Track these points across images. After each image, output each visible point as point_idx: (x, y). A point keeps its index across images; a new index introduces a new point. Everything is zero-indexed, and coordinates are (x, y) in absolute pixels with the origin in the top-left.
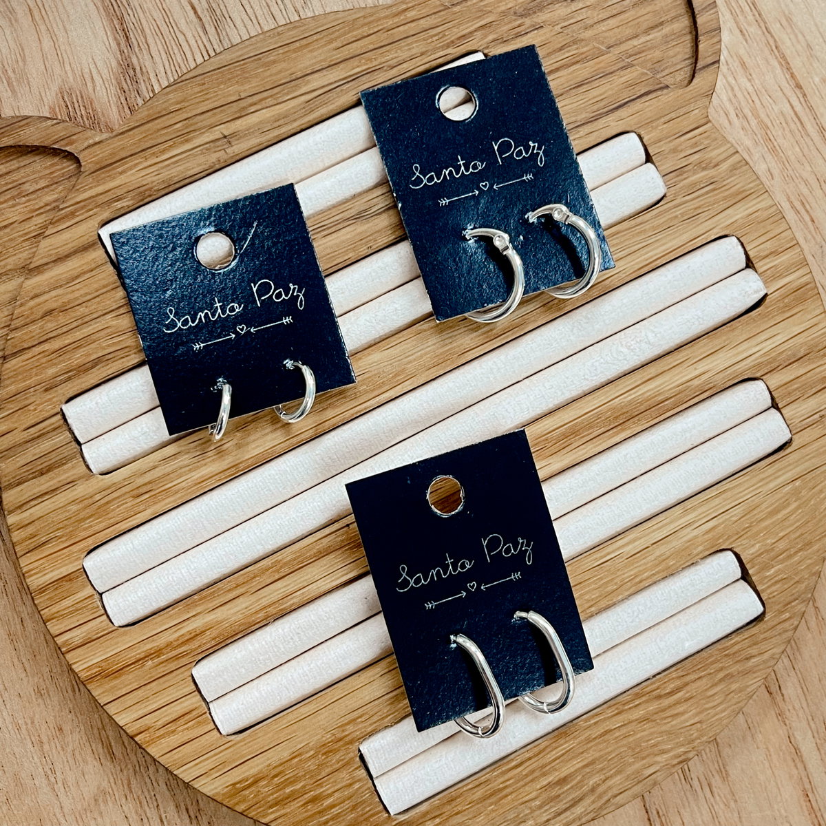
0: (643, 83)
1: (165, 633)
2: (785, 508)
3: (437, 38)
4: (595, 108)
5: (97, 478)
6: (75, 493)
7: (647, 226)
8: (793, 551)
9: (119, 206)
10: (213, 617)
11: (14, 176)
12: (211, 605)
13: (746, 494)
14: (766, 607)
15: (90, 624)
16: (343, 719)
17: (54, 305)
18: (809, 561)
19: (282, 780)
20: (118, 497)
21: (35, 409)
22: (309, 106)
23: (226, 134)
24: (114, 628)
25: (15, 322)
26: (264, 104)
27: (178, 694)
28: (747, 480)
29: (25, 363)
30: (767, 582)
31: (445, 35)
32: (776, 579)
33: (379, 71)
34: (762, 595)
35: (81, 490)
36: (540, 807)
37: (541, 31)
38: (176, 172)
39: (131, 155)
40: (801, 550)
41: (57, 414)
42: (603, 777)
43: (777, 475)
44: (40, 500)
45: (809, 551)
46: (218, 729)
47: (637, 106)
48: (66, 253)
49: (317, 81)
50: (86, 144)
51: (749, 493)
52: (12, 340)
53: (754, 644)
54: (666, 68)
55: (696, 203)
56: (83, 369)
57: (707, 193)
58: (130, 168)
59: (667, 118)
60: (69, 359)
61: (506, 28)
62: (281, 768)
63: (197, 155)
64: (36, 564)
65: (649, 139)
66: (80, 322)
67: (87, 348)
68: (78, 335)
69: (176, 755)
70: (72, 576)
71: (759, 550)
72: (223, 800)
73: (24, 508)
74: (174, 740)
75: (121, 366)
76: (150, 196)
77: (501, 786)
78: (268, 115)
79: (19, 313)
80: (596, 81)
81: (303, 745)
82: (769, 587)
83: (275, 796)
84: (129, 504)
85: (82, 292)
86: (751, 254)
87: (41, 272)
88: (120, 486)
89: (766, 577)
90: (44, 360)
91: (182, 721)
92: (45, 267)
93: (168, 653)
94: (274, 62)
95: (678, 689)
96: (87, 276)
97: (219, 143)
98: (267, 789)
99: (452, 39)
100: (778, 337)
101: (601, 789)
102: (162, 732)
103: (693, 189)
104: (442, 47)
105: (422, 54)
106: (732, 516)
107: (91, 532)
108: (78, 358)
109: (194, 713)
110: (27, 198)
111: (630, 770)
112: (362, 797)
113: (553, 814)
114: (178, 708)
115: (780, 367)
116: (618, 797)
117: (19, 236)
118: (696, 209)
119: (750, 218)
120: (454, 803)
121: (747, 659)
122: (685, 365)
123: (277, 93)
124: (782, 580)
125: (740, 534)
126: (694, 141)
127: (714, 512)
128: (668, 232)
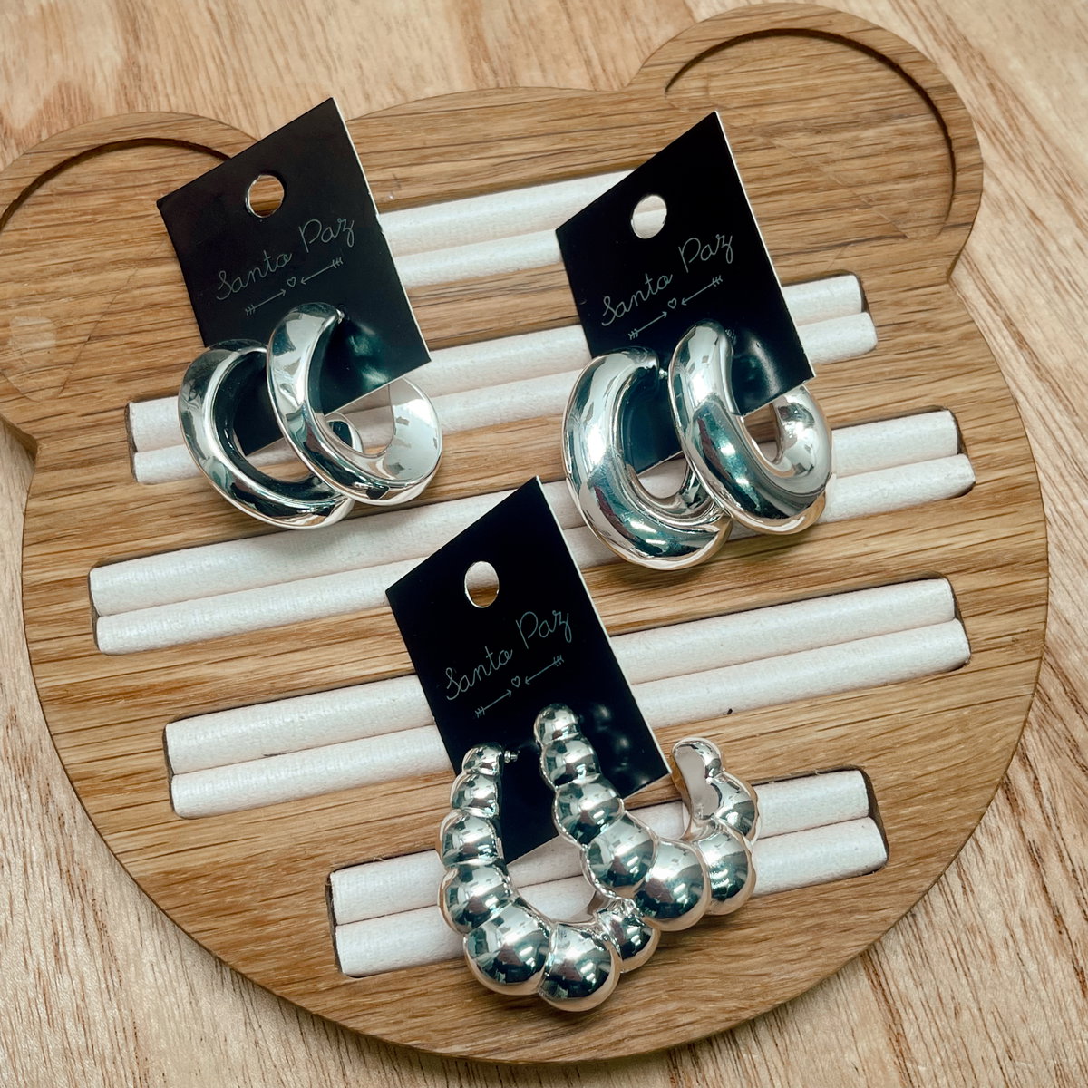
0: (876, 227)
1: (151, 674)
2: (943, 736)
5: (139, 485)
6: (110, 494)
7: (845, 375)
10: (209, 671)
12: (213, 657)
13: (896, 707)
16: (321, 834)
17: (160, 300)
19: (226, 885)
21: (101, 398)
22: (496, 169)
23: (399, 176)
24: (97, 652)
26: (448, 157)
27: (142, 746)
28: (901, 691)
29: (107, 349)
30: (899, 823)
32: (913, 822)
34: (889, 838)
35: (119, 493)
40: (952, 795)
41: (121, 408)
43: (941, 694)
44: (69, 492)
47: (865, 248)
49: (511, 148)
51: (900, 706)
52: (103, 324)
55: (911, 364)
57: (926, 356)
60: (155, 357)
62: (228, 871)
64: (42, 558)
65: (870, 285)
68: (173, 335)
69: (115, 817)
70: (73, 582)
73: (50, 496)
74: (117, 800)
80: (822, 214)
81: (264, 850)
82: (900, 829)
83: (210, 902)
86: (965, 434)
87: (157, 265)
88: (160, 500)
90: (128, 351)
91: (134, 779)
93: (146, 696)
95: (752, 924)
97: (388, 184)
100: (979, 535)
102: (106, 785)
103: (912, 347)
107: (110, 539)
108: (164, 357)
109: (151, 774)
112: (314, 936)
114: (136, 763)
115: (974, 570)
119: (973, 395)
123: (464, 151)
124: (920, 825)
125: (876, 753)
126: (923, 298)
127: (848, 717)
128: (869, 387)
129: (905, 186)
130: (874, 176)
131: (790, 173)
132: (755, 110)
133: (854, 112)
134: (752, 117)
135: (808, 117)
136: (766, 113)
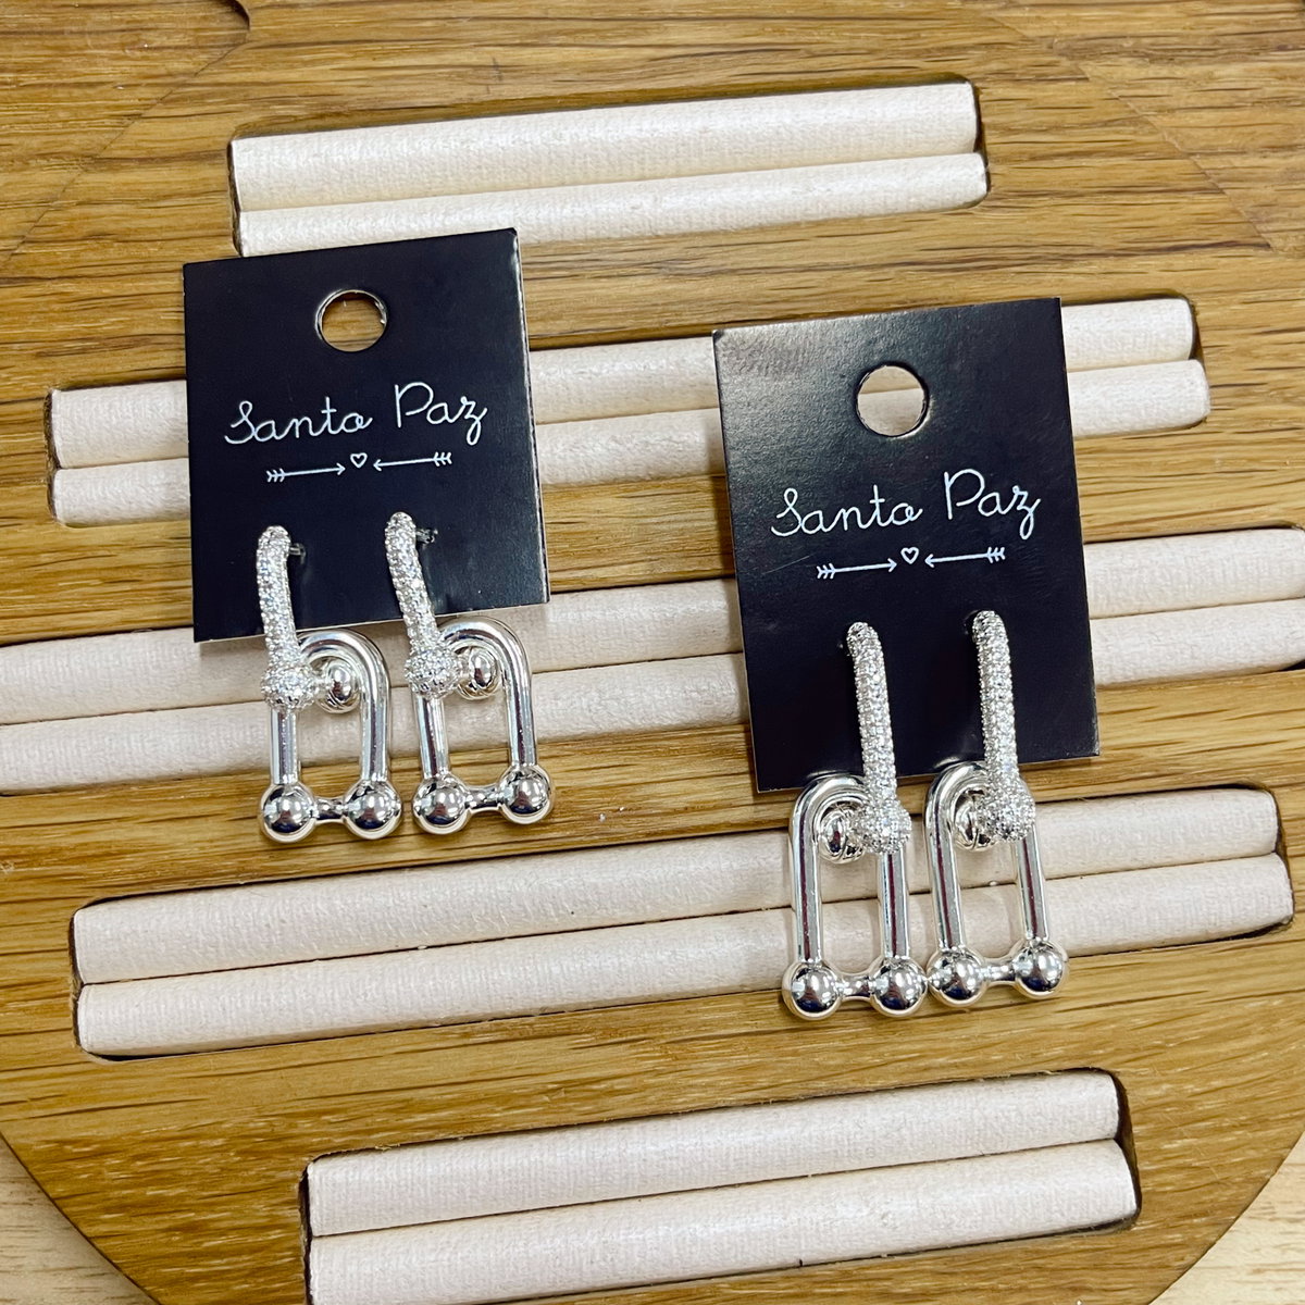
0: (1227, 226)
2: (1239, 1036)
3: (904, 35)
4: (1133, 235)
5: (58, 526)
6: (11, 537)
7: (1157, 459)
8: (1227, 1122)
9: (282, 112)
10: (148, 833)
11: (137, 14)
12: (154, 812)
13: (1175, 986)
14: (1143, 1206)
16: (299, 1103)
17: (112, 227)
18: (1252, 1154)
19: (148, 1169)
20: (79, 572)
21: (8, 379)
22: (652, 68)
23: (500, 61)
25: (42, 230)
26: (579, 39)
27: (36, 942)
28: (1185, 962)
29: (25, 300)
30: (1159, 1161)
31: (919, 37)
32: (1181, 1161)
33: (789, 54)
34: (1142, 1182)
35: (24, 535)
37: (1083, 86)
38: (395, 92)
39: (334, 43)
40: (1243, 1126)
41: (39, 399)
43: (1244, 972)
45: (1260, 1134)
46: (76, 1033)
47: (1206, 258)
48: (166, 154)
49: (680, 34)
50: (269, 2)
51: (1183, 985)
52: (20, 258)
53: (1096, 1267)
54: (1277, 220)
55: (1255, 452)
56: (113, 344)
57: (1280, 441)
58: (325, 62)
59: (1251, 296)
60: (97, 320)
61: (1025, 60)
62: (156, 1147)
63: (439, 79)
65: (1208, 319)
67: (134, 313)
68: (129, 287)
71: (1167, 1095)
72: (32, 1162)
78: (579, 59)
79: (50, 220)
80: (1149, 196)
81: (209, 1121)
82: (1159, 1172)
83: (125, 1192)
84: (92, 590)
85: (164, 223)
87: (114, 170)
88: (89, 554)
89: (1160, 1151)
90: (57, 307)
91: (20, 994)
92: (124, 164)
93: (47, 865)
95: (925, 1296)
96: (182, 201)
97: (483, 73)
98: (114, 1175)
99: (931, 46)
103: (1259, 426)
104: (908, 52)
105: (871, 52)
106: (1135, 1016)
108: (109, 324)
109: (48, 988)
110: (144, 53)
112: (276, 1259)
114: (26, 967)
117: (108, 107)
118: (1251, 460)
121: (1074, 1289)
122: (1141, 716)
123: (608, 30)
124: (1190, 1167)
125: (1138, 1055)
126: (1286, 348)
127: (1103, 995)
128: (1187, 481)
129: (1276, 162)
130: (1230, 140)
131: (1106, 124)
132: (1063, 13)
133: (1212, 31)
134: (1055, 23)
135: (1142, 32)
136: (1078, 18)
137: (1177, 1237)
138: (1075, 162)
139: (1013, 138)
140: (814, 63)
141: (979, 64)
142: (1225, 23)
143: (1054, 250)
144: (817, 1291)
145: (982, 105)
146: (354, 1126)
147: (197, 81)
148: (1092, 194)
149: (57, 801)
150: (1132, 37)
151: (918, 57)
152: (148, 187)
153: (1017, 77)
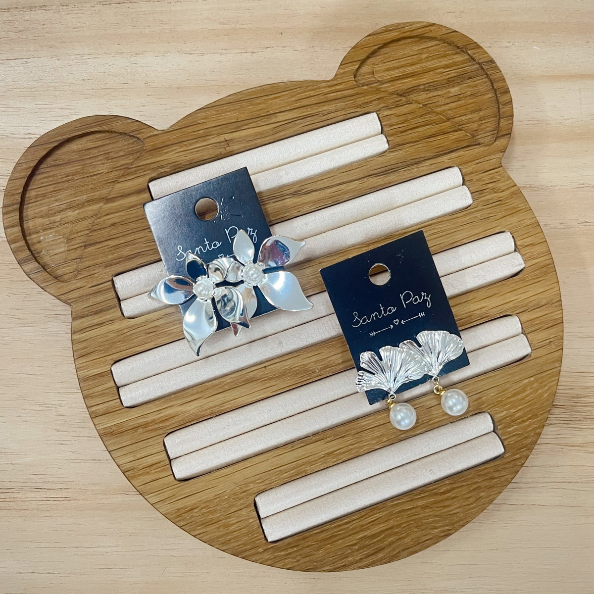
0: (465, 141)
1: (152, 414)
2: (524, 392)
3: (352, 102)
4: (437, 151)
5: (127, 320)
6: (113, 327)
7: (459, 220)
8: (525, 418)
9: (162, 171)
11: (106, 148)
14: (506, 449)
15: (110, 403)
17: (117, 221)
19: (207, 511)
20: (137, 333)
21: (98, 277)
22: (275, 130)
24: (123, 407)
25: (94, 227)
26: (250, 126)
29: (96, 250)
30: (508, 435)
31: (356, 101)
32: (514, 433)
33: (316, 116)
34: (504, 442)
35: (116, 326)
36: (358, 550)
37: (411, 105)
38: (196, 156)
39: (173, 144)
40: (530, 418)
41: (110, 281)
42: (397, 537)
43: (521, 372)
44: (93, 328)
46: (174, 476)
47: (461, 152)
48: (129, 193)
49: (281, 117)
50: (149, 135)
51: (503, 380)
52: (91, 237)
53: (497, 471)
54: (480, 134)
55: (489, 211)
56: (129, 258)
57: (496, 206)
58: (171, 151)
59: (477, 161)
60: (121, 252)
61: (391, 101)
63: (210, 149)
64: (85, 364)
65: (466, 172)
66: (131, 231)
67: (132, 246)
68: (128, 238)
69: (148, 487)
70: (103, 374)
71: (506, 415)
73: (83, 331)
74: (148, 478)
75: (149, 259)
76: (180, 168)
77: (336, 534)
78: (252, 132)
79: (97, 222)
80: (439, 136)
82: (509, 437)
84: (142, 337)
85: (133, 215)
86: (518, 243)
87: (113, 202)
88: (139, 326)
89: (507, 432)
90: (107, 250)
91: (154, 467)
92: (116, 199)
93: (151, 426)
94: (259, 104)
95: (448, 491)
99: (360, 103)
100: (529, 293)
101: (395, 545)
102: (141, 472)
104: (354, 107)
105: (343, 109)
106: (491, 393)
107: (118, 350)
108: (126, 252)
109: (162, 463)
110: (111, 160)
111: (413, 536)
112: (253, 528)
113: (364, 556)
114: (153, 459)
115: (529, 310)
116: (405, 551)
117: (105, 181)
118: (488, 214)
119: (520, 223)
120: (306, 540)
121: (492, 479)
122: (473, 301)
123: (258, 121)
124: (517, 434)
126: (492, 176)
127: (481, 389)
128: (470, 225)
129: (476, 115)
130: (461, 112)
132: (398, 82)
134: (397, 86)
135: (425, 82)
137: (518, 456)
138: (414, 131)
139: (393, 128)
140: (326, 117)
141: (378, 105)
142: (451, 74)
143: (414, 161)
144: (416, 497)
145: (381, 119)
146: (266, 482)
147: (132, 166)
148: (421, 140)
149: (150, 405)
150: (423, 85)
151: (358, 108)
152: (125, 205)
153: (390, 107)
